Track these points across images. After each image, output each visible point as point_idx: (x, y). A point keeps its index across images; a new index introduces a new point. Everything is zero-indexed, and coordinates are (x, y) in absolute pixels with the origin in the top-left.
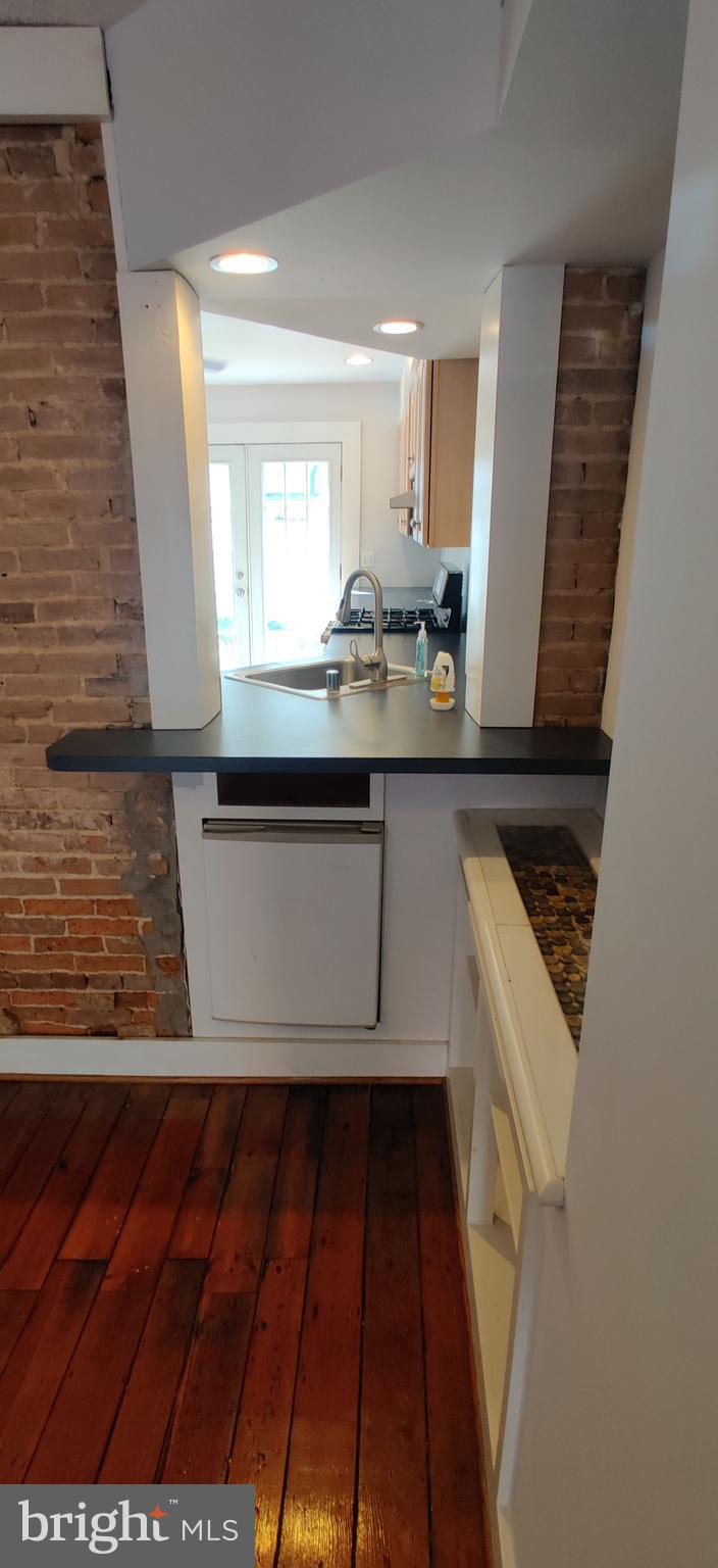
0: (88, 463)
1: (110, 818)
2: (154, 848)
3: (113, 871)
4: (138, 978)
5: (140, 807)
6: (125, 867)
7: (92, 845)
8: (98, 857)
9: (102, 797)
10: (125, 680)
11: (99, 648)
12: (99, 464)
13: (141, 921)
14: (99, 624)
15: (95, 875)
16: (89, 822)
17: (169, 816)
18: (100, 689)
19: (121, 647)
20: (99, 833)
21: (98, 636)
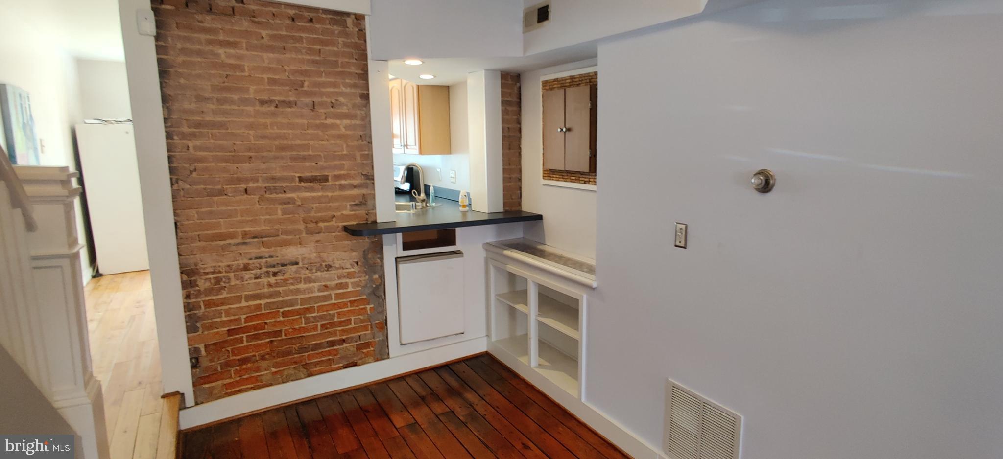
0: (353, 122)
1: (357, 263)
2: (375, 273)
3: (358, 286)
4: (367, 335)
5: (370, 256)
6: (363, 283)
7: (350, 275)
8: (352, 280)
9: (354, 254)
10: (365, 204)
11: (355, 192)
12: (358, 122)
13: (368, 307)
14: (355, 182)
15: (350, 289)
16: (348, 266)
17: (382, 259)
18: (355, 208)
19: (364, 191)
20: (352, 270)
21: (355, 187)
